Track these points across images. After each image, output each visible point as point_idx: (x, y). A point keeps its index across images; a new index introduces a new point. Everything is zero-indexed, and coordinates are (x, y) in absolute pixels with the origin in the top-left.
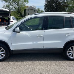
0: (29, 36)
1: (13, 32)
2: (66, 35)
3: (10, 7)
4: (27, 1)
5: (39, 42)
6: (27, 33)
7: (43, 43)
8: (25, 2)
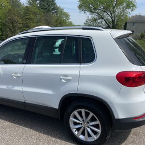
2: (61, 79)
3: (99, 21)
4: (134, 6)
8: (128, 8)
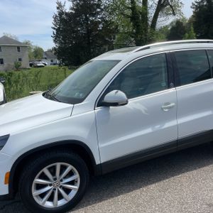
0: (144, 112)
1: (98, 106)
5: (168, 125)
6: (136, 103)
7: (177, 125)
